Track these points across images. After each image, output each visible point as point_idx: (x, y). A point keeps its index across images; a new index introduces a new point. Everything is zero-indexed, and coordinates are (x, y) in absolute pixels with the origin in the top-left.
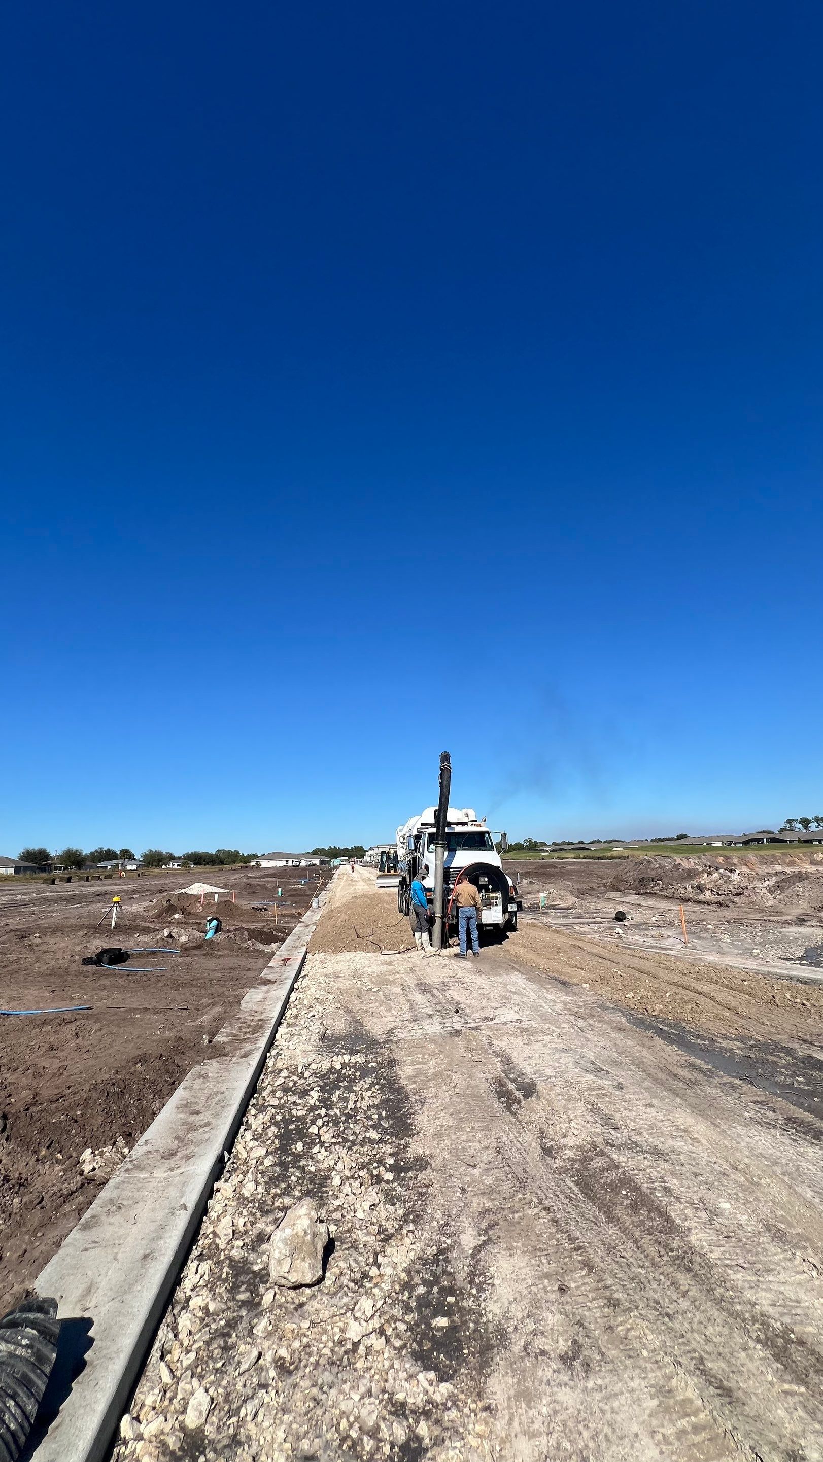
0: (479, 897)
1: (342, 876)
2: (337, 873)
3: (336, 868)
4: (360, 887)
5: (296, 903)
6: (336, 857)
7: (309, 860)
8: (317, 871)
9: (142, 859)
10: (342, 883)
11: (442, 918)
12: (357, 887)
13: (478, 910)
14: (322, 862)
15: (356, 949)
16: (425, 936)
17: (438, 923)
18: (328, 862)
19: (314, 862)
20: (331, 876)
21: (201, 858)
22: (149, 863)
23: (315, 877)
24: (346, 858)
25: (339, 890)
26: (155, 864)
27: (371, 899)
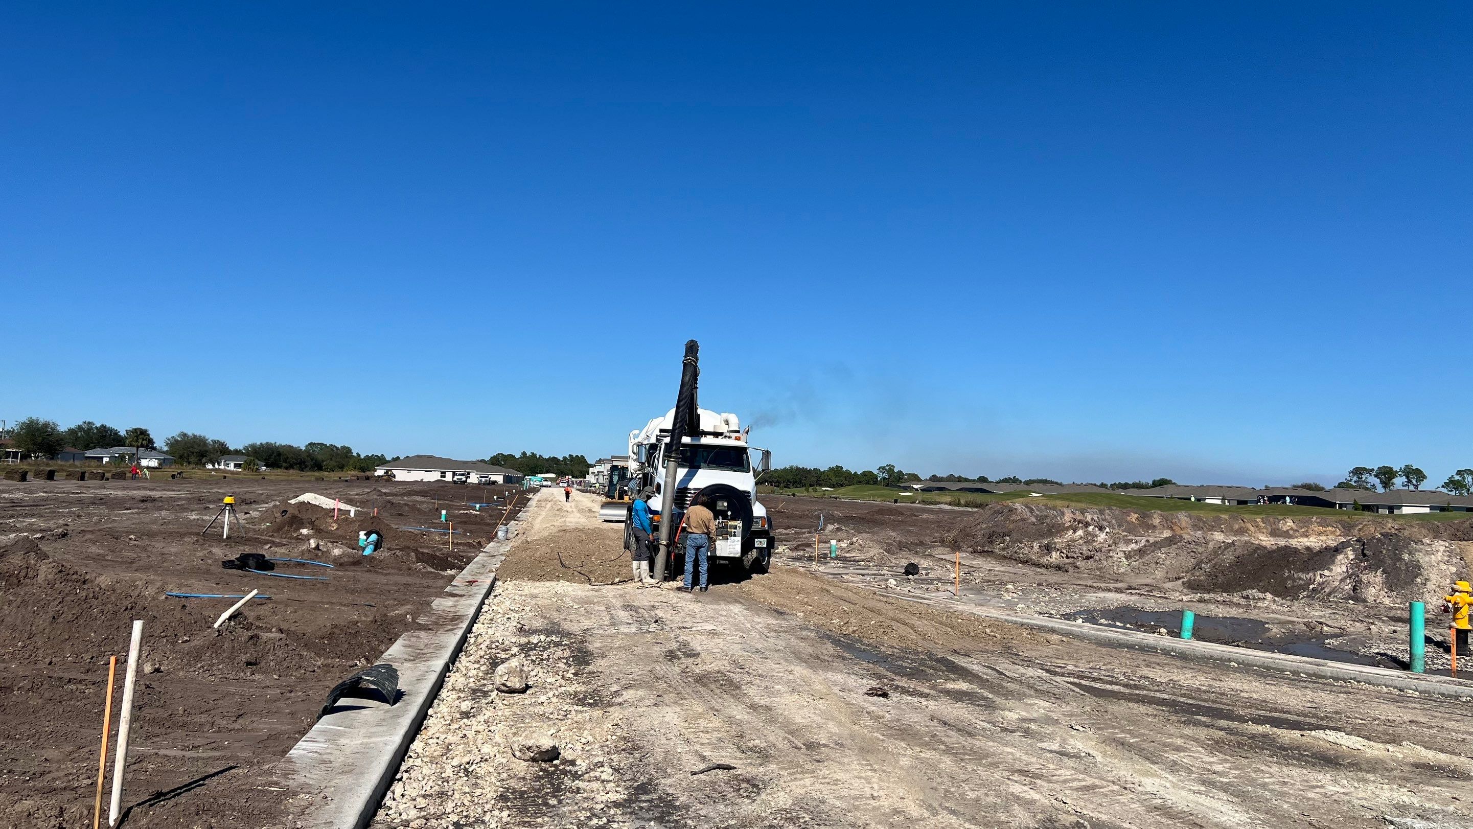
0: (714, 525)
1: (543, 504)
2: (535, 498)
3: (535, 490)
4: (573, 520)
5: (470, 532)
6: (534, 472)
7: (484, 474)
8: (501, 494)
9: (166, 449)
10: (544, 513)
11: (667, 546)
12: (568, 519)
13: (712, 541)
14: (507, 479)
15: (558, 578)
16: (645, 565)
17: (663, 551)
18: (520, 480)
19: (493, 478)
20: (523, 502)
21: (279, 454)
22: (181, 457)
23: (497, 501)
24: (553, 475)
25: (539, 520)
26: (192, 459)
27: (587, 534)
